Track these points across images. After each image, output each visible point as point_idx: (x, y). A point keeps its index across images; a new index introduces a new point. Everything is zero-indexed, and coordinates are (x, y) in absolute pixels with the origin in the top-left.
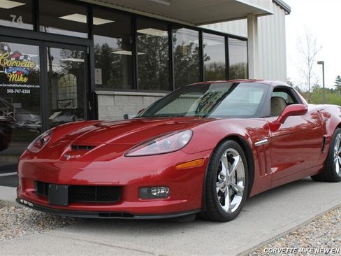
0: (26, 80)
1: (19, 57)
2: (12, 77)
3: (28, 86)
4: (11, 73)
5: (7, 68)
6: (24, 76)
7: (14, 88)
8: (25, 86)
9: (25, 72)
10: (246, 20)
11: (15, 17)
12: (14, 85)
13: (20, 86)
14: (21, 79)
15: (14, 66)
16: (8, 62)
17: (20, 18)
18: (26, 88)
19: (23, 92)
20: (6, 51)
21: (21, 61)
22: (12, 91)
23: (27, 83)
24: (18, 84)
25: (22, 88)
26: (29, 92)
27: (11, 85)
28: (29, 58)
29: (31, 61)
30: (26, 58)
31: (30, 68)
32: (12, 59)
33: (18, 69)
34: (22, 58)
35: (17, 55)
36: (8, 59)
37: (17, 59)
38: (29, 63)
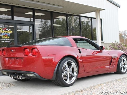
0: (9, 37)
1: (6, 29)
2: (4, 37)
4: (3, 35)
5: (2, 33)
6: (8, 36)
7: (4, 41)
8: (8, 40)
10: (95, 12)
12: (4, 40)
13: (7, 40)
14: (7, 37)
15: (4, 33)
16: (2, 31)
17: (6, 15)
18: (9, 41)
19: (8, 42)
21: (7, 31)
22: (3, 42)
23: (9, 39)
25: (7, 41)
26: (10, 42)
27: (3, 40)
28: (10, 30)
29: (11, 31)
30: (9, 30)
31: (10, 33)
32: (3, 30)
33: (6, 34)
34: (7, 29)
35: (5, 29)
36: (2, 30)
37: (5, 30)
38: (10, 32)
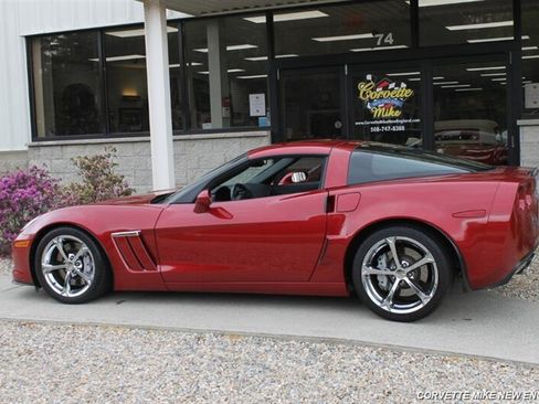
0: (398, 113)
1: (388, 86)
2: (378, 112)
3: (402, 122)
4: (377, 107)
5: (371, 101)
6: (395, 110)
7: (381, 126)
8: (397, 121)
9: (397, 103)
11: (381, 36)
12: (381, 122)
13: (390, 121)
14: (391, 113)
15: (381, 98)
16: (371, 94)
17: (390, 35)
18: (399, 124)
19: (394, 129)
20: (369, 81)
22: (378, 129)
24: (386, 120)
25: (391, 125)
26: (403, 128)
27: (376, 122)
28: (403, 85)
29: (407, 88)
30: (398, 85)
31: (404, 98)
32: (378, 90)
33: (386, 101)
34: (392, 86)
35: (386, 83)
36: (373, 90)
37: (385, 88)
38: (404, 91)
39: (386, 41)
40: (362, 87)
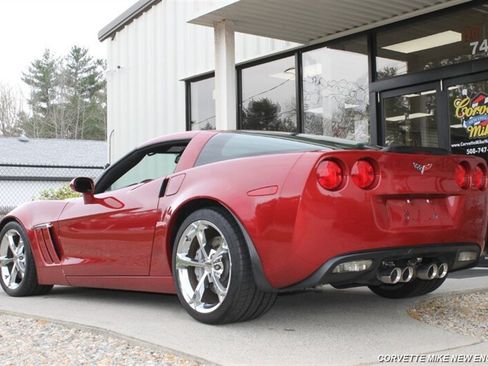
2: (474, 131)
4: (473, 125)
5: (467, 119)
7: (476, 147)
11: (476, 44)
12: (477, 142)
13: (486, 141)
15: (477, 115)
16: (467, 110)
17: (485, 41)
20: (465, 97)
22: (473, 151)
24: (483, 140)
27: (472, 143)
32: (474, 106)
33: (482, 118)
35: (480, 99)
36: (468, 106)
37: (481, 103)
39: (481, 49)
40: (458, 104)
